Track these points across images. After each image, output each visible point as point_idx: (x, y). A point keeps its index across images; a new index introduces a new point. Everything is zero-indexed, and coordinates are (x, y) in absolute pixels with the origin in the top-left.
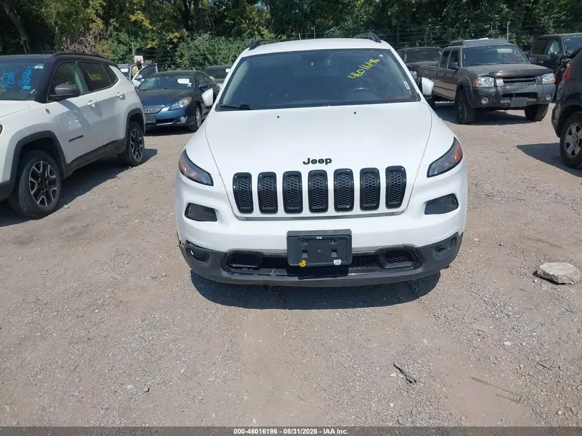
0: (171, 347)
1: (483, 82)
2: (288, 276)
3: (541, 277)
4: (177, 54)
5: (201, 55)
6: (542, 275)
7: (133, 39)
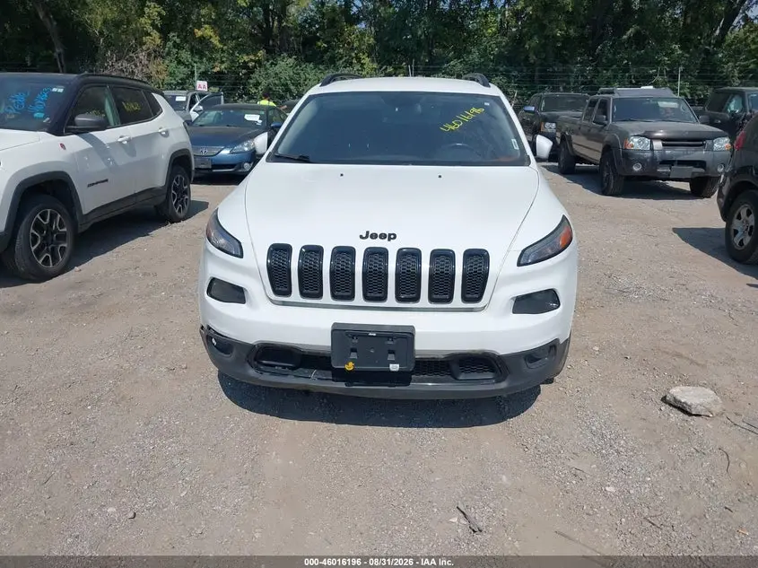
0: (175, 461)
1: (635, 143)
2: (333, 380)
3: (671, 405)
4: (251, 81)
5: (283, 85)
6: (673, 402)
7: (197, 60)
